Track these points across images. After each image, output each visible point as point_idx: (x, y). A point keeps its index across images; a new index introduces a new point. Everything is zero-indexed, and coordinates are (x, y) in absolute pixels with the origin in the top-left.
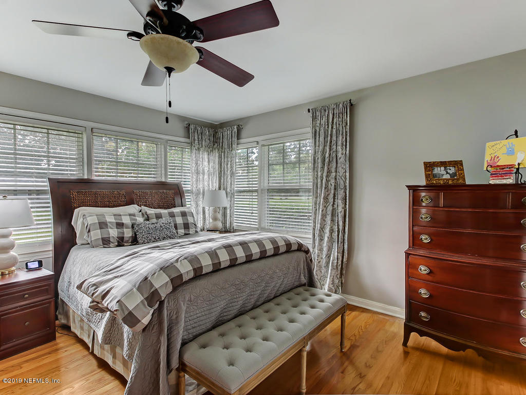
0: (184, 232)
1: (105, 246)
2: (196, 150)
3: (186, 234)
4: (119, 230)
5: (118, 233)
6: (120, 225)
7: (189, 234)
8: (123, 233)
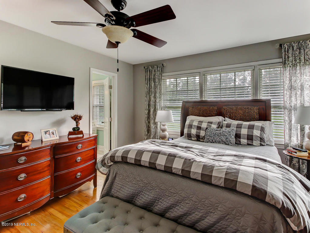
0: (246, 142)
1: (189, 138)
2: (290, 67)
3: (248, 144)
4: (197, 131)
5: (197, 132)
6: (199, 128)
7: (253, 145)
8: (200, 133)
